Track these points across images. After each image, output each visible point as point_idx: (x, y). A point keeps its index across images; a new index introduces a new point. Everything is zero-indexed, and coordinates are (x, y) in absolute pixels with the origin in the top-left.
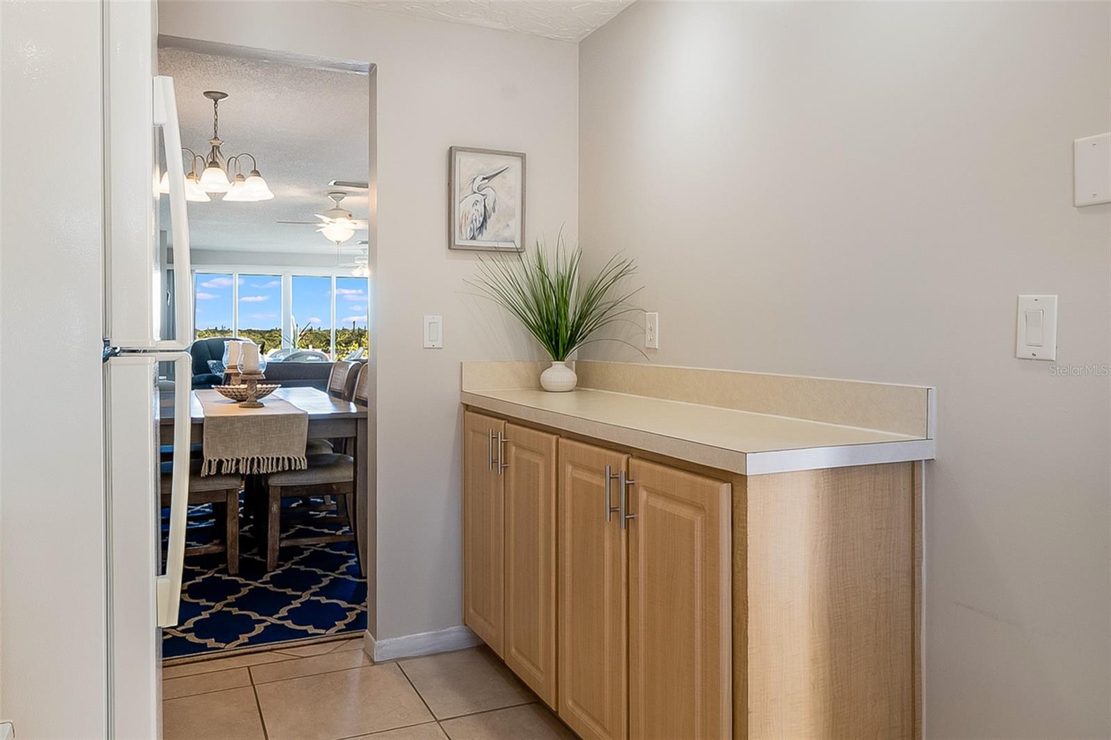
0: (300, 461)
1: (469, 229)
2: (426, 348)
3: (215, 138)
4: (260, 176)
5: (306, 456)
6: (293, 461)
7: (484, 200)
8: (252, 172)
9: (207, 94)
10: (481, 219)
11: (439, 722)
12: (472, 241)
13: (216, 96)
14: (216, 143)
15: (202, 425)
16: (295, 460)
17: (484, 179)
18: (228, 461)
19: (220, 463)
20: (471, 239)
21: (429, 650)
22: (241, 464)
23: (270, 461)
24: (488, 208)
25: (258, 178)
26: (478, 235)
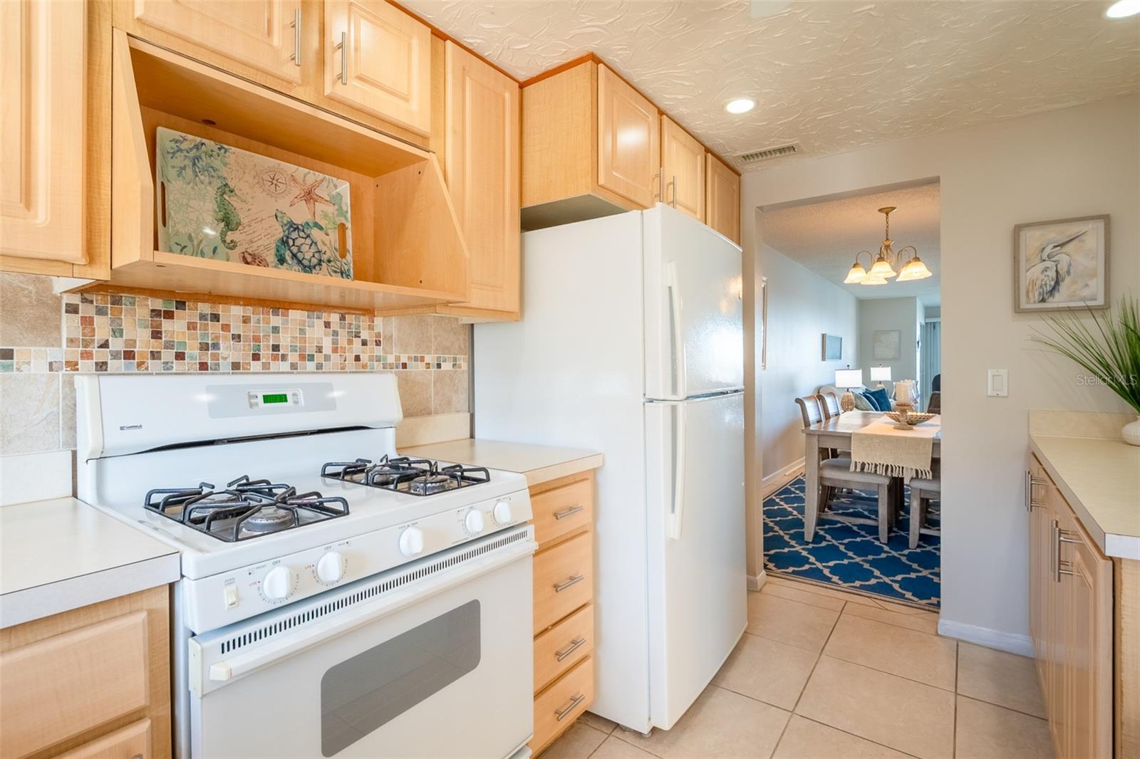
0: (926, 473)
1: (1037, 294)
2: (990, 396)
3: (887, 239)
4: (920, 261)
5: (931, 470)
6: (920, 472)
7: (1056, 266)
8: (914, 259)
9: (880, 210)
10: (1053, 283)
11: (956, 694)
12: (1040, 304)
13: (887, 211)
14: (887, 243)
15: (850, 437)
16: (922, 472)
17: (1055, 247)
18: (869, 464)
19: (863, 465)
20: (1040, 302)
21: (993, 645)
22: (878, 467)
23: (901, 469)
24: (1061, 272)
25: (919, 262)
26: (1049, 297)
